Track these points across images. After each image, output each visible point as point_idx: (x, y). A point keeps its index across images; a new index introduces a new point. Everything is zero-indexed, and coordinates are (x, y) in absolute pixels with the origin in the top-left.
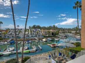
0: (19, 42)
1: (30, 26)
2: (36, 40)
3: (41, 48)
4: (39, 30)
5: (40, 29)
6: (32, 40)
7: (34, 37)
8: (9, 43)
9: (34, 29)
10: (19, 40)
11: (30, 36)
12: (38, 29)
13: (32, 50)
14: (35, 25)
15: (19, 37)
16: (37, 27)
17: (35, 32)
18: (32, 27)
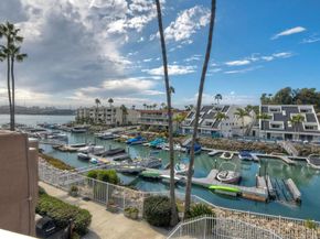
0: (215, 151)
1: (264, 95)
2: (287, 154)
3: (297, 193)
4: (304, 111)
5: (312, 107)
6: (264, 149)
7: (279, 138)
8: (184, 149)
9: (280, 107)
10: (216, 143)
11: (261, 133)
12: (300, 107)
13: (249, 189)
14: (288, 90)
15: (218, 136)
16: (296, 98)
17: (286, 119)
18: (274, 96)
